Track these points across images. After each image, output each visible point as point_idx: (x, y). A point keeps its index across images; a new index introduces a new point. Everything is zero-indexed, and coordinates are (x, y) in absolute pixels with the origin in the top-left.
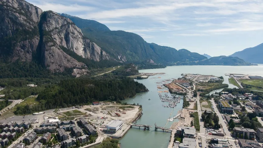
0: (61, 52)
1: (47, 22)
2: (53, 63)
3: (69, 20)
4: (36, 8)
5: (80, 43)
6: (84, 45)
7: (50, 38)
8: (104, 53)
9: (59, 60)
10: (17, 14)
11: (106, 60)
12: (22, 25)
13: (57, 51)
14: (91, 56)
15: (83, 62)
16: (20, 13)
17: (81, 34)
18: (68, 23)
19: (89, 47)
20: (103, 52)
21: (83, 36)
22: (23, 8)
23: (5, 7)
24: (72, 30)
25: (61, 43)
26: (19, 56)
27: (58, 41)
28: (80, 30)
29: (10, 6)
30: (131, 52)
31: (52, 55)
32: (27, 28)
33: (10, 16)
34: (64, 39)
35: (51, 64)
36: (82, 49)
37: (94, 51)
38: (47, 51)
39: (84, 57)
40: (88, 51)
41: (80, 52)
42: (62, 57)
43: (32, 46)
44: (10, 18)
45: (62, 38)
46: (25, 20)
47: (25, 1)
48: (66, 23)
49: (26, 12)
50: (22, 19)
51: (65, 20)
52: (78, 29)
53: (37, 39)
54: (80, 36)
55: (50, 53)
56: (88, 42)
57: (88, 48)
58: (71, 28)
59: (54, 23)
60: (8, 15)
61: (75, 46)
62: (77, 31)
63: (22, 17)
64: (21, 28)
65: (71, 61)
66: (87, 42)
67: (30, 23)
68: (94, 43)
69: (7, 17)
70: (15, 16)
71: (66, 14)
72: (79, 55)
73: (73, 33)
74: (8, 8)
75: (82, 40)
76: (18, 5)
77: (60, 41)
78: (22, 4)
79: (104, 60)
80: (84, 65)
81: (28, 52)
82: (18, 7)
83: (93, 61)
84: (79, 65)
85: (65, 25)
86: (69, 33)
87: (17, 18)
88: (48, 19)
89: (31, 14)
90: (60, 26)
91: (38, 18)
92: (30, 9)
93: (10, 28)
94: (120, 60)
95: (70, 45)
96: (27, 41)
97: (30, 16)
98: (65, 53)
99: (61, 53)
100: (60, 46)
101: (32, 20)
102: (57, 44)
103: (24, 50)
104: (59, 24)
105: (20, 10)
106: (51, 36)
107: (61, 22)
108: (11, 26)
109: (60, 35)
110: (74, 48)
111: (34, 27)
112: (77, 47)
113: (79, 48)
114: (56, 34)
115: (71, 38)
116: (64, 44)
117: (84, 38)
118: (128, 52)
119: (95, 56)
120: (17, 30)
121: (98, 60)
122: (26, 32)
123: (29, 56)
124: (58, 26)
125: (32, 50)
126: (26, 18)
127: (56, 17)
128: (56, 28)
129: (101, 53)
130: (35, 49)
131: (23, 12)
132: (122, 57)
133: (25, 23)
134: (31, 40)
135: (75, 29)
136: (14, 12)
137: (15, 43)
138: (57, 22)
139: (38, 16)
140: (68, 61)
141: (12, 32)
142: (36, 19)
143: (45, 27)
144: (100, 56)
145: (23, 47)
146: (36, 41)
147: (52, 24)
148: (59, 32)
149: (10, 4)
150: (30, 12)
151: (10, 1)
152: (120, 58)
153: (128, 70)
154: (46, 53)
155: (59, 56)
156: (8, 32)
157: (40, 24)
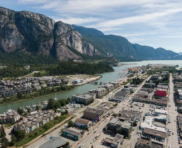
0: (66, 48)
1: (58, 29)
2: (61, 56)
3: (72, 28)
4: (51, 20)
5: (79, 43)
6: (83, 45)
7: (59, 40)
8: (96, 50)
9: (65, 54)
10: (40, 25)
11: (97, 55)
12: (42, 31)
13: (63, 48)
14: (87, 52)
15: (80, 56)
16: (41, 24)
17: (80, 37)
18: (72, 30)
19: (86, 46)
21: (82, 39)
22: (43, 20)
23: (32, 20)
24: (74, 35)
25: (67, 43)
26: (42, 52)
27: (65, 42)
28: (80, 34)
29: (35, 19)
30: (117, 50)
31: (61, 51)
32: (46, 33)
33: (36, 26)
34: (69, 41)
36: (81, 48)
37: (89, 49)
39: (82, 53)
40: (85, 49)
41: (80, 50)
42: (67, 52)
43: (49, 45)
45: (68, 40)
46: (45, 29)
47: (44, 15)
48: (70, 30)
49: (45, 23)
50: (42, 27)
51: (69, 27)
52: (78, 34)
53: (52, 41)
54: (79, 39)
55: (60, 50)
56: (85, 43)
58: (74, 33)
59: (62, 30)
60: (34, 25)
61: (76, 45)
63: (43, 26)
64: (42, 34)
67: (47, 31)
68: (89, 43)
69: (34, 27)
70: (38, 26)
71: (75, 25)
72: (79, 51)
73: (75, 37)
74: (34, 20)
75: (81, 42)
76: (40, 19)
78: (42, 17)
80: (81, 58)
81: (47, 49)
82: (40, 20)
83: (88, 56)
84: (77, 57)
86: (72, 37)
87: (39, 27)
88: (59, 27)
90: (66, 32)
91: (53, 27)
92: (47, 21)
94: (108, 56)
95: (73, 44)
96: (46, 42)
97: (48, 26)
98: (69, 50)
99: (66, 50)
100: (66, 45)
101: (49, 28)
102: (64, 44)
104: (65, 30)
105: (41, 21)
106: (60, 38)
107: (66, 28)
108: (37, 32)
109: (67, 38)
110: (76, 47)
111: (50, 33)
113: (79, 47)
114: (64, 37)
115: (74, 40)
116: (69, 44)
117: (82, 40)
118: (115, 50)
119: (90, 52)
120: (40, 35)
121: (92, 55)
122: (45, 36)
123: (48, 52)
125: (49, 48)
126: (45, 27)
127: (63, 25)
128: (64, 33)
129: (94, 50)
130: (51, 47)
131: (43, 23)
133: (44, 30)
134: (49, 41)
135: (76, 34)
136: (38, 23)
137: (40, 43)
138: (64, 29)
140: (71, 54)
141: (37, 36)
142: (51, 27)
143: (57, 33)
144: (93, 53)
145: (44, 46)
146: (52, 42)
147: (61, 31)
148: (66, 36)
149: (35, 18)
150: (47, 23)
151: (35, 16)
152: (109, 55)
153: (110, 61)
154: (57, 49)
155: (65, 52)
156: (35, 37)
157: (54, 31)
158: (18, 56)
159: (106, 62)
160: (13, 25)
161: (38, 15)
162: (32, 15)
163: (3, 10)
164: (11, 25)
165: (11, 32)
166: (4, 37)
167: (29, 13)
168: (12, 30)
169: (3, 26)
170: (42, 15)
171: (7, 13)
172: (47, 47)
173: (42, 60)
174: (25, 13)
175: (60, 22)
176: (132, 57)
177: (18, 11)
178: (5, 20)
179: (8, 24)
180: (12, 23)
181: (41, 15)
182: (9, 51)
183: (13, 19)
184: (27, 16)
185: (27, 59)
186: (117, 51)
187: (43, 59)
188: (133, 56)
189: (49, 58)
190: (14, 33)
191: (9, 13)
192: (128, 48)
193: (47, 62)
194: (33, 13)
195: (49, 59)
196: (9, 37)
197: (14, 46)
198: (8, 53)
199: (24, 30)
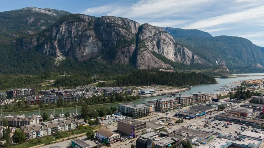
0: (151, 55)
1: (142, 32)
2: (143, 64)
3: (161, 30)
4: (135, 23)
5: (170, 48)
6: (175, 50)
7: (143, 45)
8: (195, 57)
9: (148, 62)
11: (198, 64)
12: (123, 36)
13: (147, 54)
14: (181, 60)
15: (170, 64)
16: (123, 28)
17: (172, 40)
18: (160, 32)
19: (180, 52)
20: (195, 55)
21: (174, 42)
22: (125, 24)
23: (113, 25)
24: (163, 38)
25: (153, 49)
26: (120, 60)
27: (150, 48)
28: (172, 37)
30: (234, 56)
31: (143, 58)
32: (126, 39)
33: (116, 30)
34: (156, 46)
35: (141, 65)
36: (173, 54)
37: (185, 55)
38: (139, 55)
39: (174, 60)
40: (178, 56)
41: (171, 56)
42: (151, 60)
43: (129, 52)
44: (116, 32)
45: (154, 45)
46: (126, 33)
47: (127, 18)
48: (158, 32)
49: (127, 27)
50: (123, 32)
51: (157, 29)
52: (169, 36)
53: (134, 46)
54: (171, 42)
55: (141, 57)
56: (179, 48)
57: (178, 53)
58: (163, 36)
59: (148, 33)
60: (114, 30)
61: (165, 51)
62: (169, 38)
63: (124, 30)
64: (122, 39)
65: (158, 63)
66: (177, 47)
67: (129, 35)
68: (185, 48)
69: (113, 32)
70: (119, 30)
71: (170, 27)
72: (168, 58)
73: (164, 40)
74: (115, 25)
75: (173, 46)
76: (122, 22)
77: (152, 47)
78: (124, 21)
79: (195, 64)
80: (170, 67)
81: (126, 57)
82: (121, 24)
83: (182, 64)
84: (165, 66)
85: (157, 34)
86: (160, 40)
87: (120, 32)
88: (143, 30)
89: (131, 28)
90: (153, 35)
91: (136, 31)
92: (130, 24)
93: (115, 40)
95: (161, 50)
96: (126, 48)
97: (130, 29)
98: (154, 57)
99: (150, 57)
100: (151, 52)
101: (131, 33)
102: (149, 50)
103: (123, 55)
105: (123, 25)
106: (144, 43)
107: (153, 31)
108: (116, 38)
109: (153, 43)
110: (165, 53)
111: (132, 38)
112: (167, 52)
113: (170, 53)
114: (149, 42)
115: (162, 44)
116: (156, 50)
117: (175, 44)
118: (230, 56)
119: (186, 60)
120: (120, 40)
121: (189, 63)
122: (125, 41)
123: (127, 60)
124: (151, 35)
125: (129, 55)
126: (126, 31)
127: (150, 28)
128: (149, 37)
129: (193, 57)
130: (131, 54)
131: (125, 27)
132: (220, 62)
133: (125, 35)
134: (129, 47)
136: (118, 27)
137: (118, 50)
138: (151, 33)
139: (136, 29)
140: (156, 62)
141: (116, 42)
142: (134, 31)
143: (140, 37)
144: (191, 60)
145: (123, 53)
146: (133, 48)
147: (146, 34)
148: (152, 40)
149: (116, 22)
150: (130, 26)
151: (116, 20)
152: (218, 63)
153: (216, 71)
154: (139, 56)
155: (148, 59)
156: (114, 43)
157: (137, 35)
158: (91, 65)
159: (209, 73)
160: (91, 32)
161: (120, 19)
162: (113, 20)
163: (83, 17)
164: (89, 32)
165: (88, 39)
166: (79, 45)
167: (110, 18)
168: (90, 36)
169: (81, 33)
170: (125, 18)
171: (87, 20)
172: (126, 53)
173: (117, 70)
174: (106, 18)
175: (146, 24)
176: (259, 66)
177: (99, 17)
178: (84, 26)
179: (86, 30)
180: (91, 29)
181: (123, 18)
182: (82, 60)
183: (92, 26)
184: (108, 21)
185: (100, 69)
186: (233, 58)
187: (119, 69)
188: (261, 64)
189: (127, 67)
190: (90, 40)
191: (89, 19)
192: (253, 54)
193: (123, 72)
194: (115, 17)
195: (127, 69)
196: (85, 44)
197: (88, 55)
198: (81, 61)
199: (102, 36)
